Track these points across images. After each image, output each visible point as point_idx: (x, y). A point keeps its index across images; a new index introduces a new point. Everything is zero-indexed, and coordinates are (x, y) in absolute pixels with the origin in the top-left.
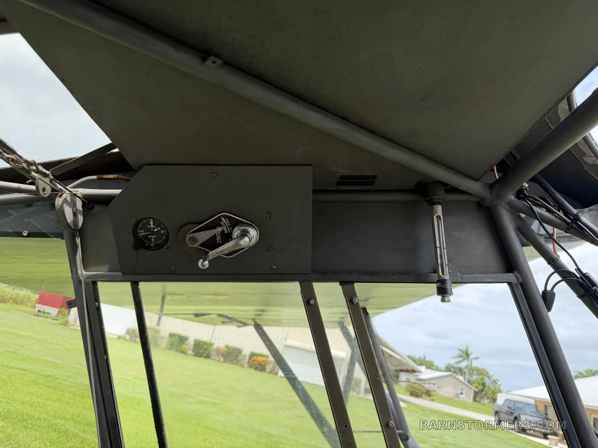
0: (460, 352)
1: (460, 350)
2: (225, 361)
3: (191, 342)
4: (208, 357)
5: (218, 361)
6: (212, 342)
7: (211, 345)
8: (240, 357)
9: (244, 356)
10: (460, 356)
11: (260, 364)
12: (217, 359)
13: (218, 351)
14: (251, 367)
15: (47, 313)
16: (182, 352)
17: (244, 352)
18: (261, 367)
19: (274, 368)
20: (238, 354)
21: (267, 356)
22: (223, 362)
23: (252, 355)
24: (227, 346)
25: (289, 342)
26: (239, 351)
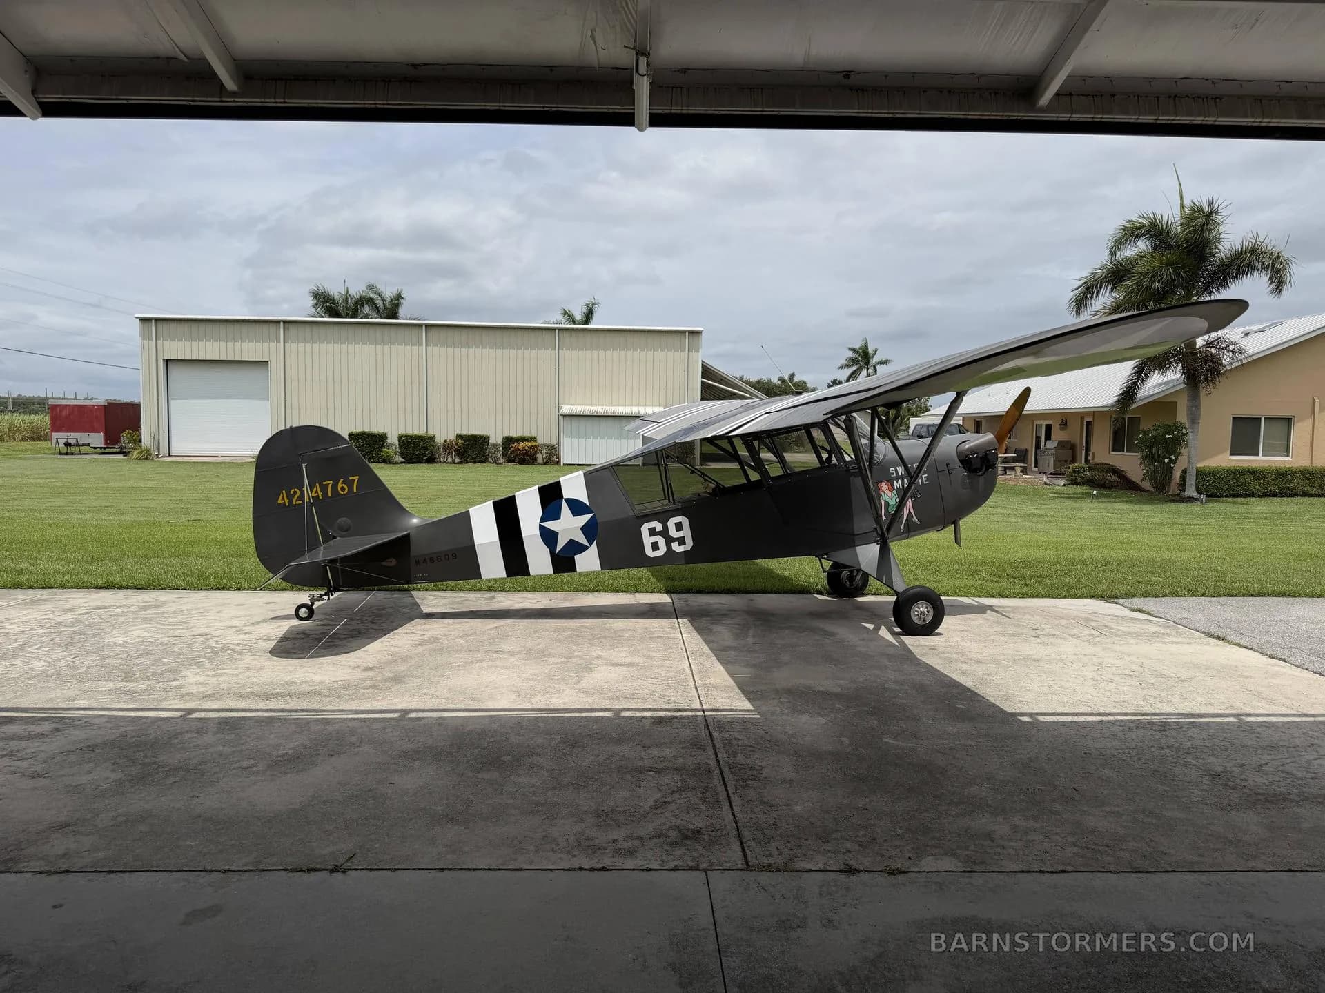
0: (851, 354)
1: (852, 349)
2: (464, 461)
3: (393, 439)
4: (431, 460)
5: (454, 462)
6: (431, 433)
7: (432, 438)
8: (490, 449)
9: (495, 445)
10: (852, 362)
11: (527, 453)
12: (450, 460)
13: (448, 447)
14: (510, 461)
15: (83, 445)
16: (384, 461)
17: (492, 441)
18: (528, 458)
19: (550, 454)
20: (484, 445)
21: (534, 439)
22: (461, 463)
23: (508, 441)
24: (460, 436)
25: (566, 409)
26: (484, 440)
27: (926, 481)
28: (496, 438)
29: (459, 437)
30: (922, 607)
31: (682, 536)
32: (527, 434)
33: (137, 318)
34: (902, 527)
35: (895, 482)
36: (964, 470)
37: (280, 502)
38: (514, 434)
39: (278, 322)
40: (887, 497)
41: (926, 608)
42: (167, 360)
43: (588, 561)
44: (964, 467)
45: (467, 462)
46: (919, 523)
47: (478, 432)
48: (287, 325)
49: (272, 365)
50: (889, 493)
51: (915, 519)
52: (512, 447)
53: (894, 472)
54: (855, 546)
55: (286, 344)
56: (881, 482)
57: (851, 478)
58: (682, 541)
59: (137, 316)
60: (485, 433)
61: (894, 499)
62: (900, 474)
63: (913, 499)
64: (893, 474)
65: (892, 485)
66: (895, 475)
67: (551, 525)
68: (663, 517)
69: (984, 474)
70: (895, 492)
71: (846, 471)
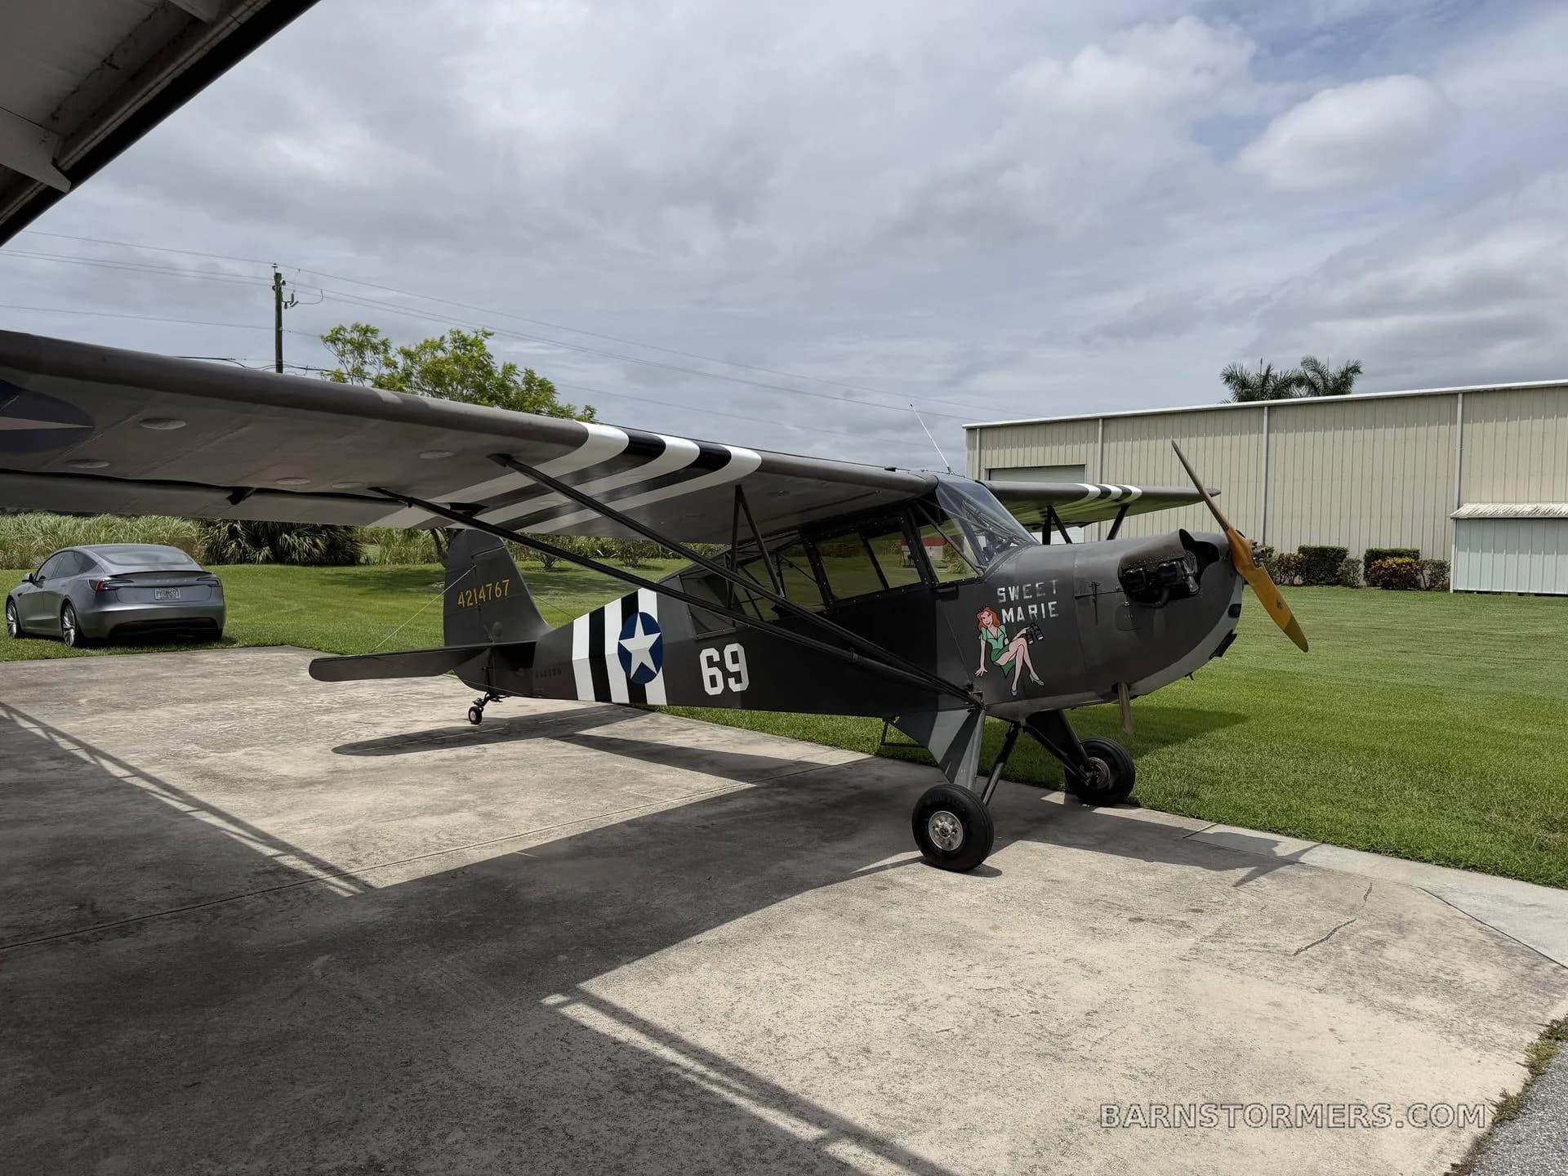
2: (1307, 582)
6: (1268, 543)
8: (1347, 567)
9: (1354, 562)
11: (1402, 574)
12: (1288, 580)
13: (1285, 563)
14: (1374, 584)
17: (1351, 556)
18: (1397, 580)
19: (1435, 579)
20: (1336, 562)
21: (1415, 554)
22: (1304, 584)
23: (1373, 556)
24: (1304, 548)
25: (1466, 510)
26: (1339, 554)
27: (1053, 612)
28: (1357, 552)
29: (1302, 550)
30: (946, 821)
31: (738, 670)
32: (1406, 546)
33: (964, 428)
34: (1014, 688)
35: (1004, 611)
36: (1125, 597)
37: (460, 603)
38: (1385, 546)
39: (1096, 419)
40: (990, 636)
41: (953, 823)
42: (990, 470)
43: (655, 690)
44: (1125, 592)
45: (1312, 584)
46: (1041, 683)
47: (1334, 544)
48: (1106, 422)
49: (1089, 470)
50: (993, 630)
51: (1034, 676)
52: (1375, 565)
53: (1004, 594)
54: (938, 711)
55: (1104, 444)
56: (982, 611)
57: (939, 602)
58: (738, 677)
59: (963, 426)
60: (1343, 545)
61: (1001, 640)
62: (1013, 599)
63: (1031, 642)
64: (1002, 598)
65: (1000, 617)
66: (1004, 600)
67: (626, 643)
68: (720, 645)
69: (1165, 604)
70: (1003, 628)
71: (932, 589)
